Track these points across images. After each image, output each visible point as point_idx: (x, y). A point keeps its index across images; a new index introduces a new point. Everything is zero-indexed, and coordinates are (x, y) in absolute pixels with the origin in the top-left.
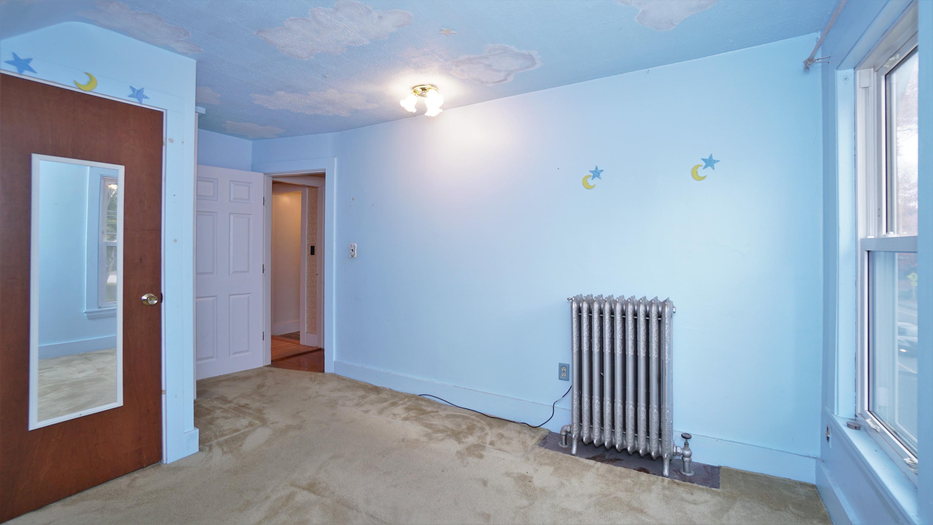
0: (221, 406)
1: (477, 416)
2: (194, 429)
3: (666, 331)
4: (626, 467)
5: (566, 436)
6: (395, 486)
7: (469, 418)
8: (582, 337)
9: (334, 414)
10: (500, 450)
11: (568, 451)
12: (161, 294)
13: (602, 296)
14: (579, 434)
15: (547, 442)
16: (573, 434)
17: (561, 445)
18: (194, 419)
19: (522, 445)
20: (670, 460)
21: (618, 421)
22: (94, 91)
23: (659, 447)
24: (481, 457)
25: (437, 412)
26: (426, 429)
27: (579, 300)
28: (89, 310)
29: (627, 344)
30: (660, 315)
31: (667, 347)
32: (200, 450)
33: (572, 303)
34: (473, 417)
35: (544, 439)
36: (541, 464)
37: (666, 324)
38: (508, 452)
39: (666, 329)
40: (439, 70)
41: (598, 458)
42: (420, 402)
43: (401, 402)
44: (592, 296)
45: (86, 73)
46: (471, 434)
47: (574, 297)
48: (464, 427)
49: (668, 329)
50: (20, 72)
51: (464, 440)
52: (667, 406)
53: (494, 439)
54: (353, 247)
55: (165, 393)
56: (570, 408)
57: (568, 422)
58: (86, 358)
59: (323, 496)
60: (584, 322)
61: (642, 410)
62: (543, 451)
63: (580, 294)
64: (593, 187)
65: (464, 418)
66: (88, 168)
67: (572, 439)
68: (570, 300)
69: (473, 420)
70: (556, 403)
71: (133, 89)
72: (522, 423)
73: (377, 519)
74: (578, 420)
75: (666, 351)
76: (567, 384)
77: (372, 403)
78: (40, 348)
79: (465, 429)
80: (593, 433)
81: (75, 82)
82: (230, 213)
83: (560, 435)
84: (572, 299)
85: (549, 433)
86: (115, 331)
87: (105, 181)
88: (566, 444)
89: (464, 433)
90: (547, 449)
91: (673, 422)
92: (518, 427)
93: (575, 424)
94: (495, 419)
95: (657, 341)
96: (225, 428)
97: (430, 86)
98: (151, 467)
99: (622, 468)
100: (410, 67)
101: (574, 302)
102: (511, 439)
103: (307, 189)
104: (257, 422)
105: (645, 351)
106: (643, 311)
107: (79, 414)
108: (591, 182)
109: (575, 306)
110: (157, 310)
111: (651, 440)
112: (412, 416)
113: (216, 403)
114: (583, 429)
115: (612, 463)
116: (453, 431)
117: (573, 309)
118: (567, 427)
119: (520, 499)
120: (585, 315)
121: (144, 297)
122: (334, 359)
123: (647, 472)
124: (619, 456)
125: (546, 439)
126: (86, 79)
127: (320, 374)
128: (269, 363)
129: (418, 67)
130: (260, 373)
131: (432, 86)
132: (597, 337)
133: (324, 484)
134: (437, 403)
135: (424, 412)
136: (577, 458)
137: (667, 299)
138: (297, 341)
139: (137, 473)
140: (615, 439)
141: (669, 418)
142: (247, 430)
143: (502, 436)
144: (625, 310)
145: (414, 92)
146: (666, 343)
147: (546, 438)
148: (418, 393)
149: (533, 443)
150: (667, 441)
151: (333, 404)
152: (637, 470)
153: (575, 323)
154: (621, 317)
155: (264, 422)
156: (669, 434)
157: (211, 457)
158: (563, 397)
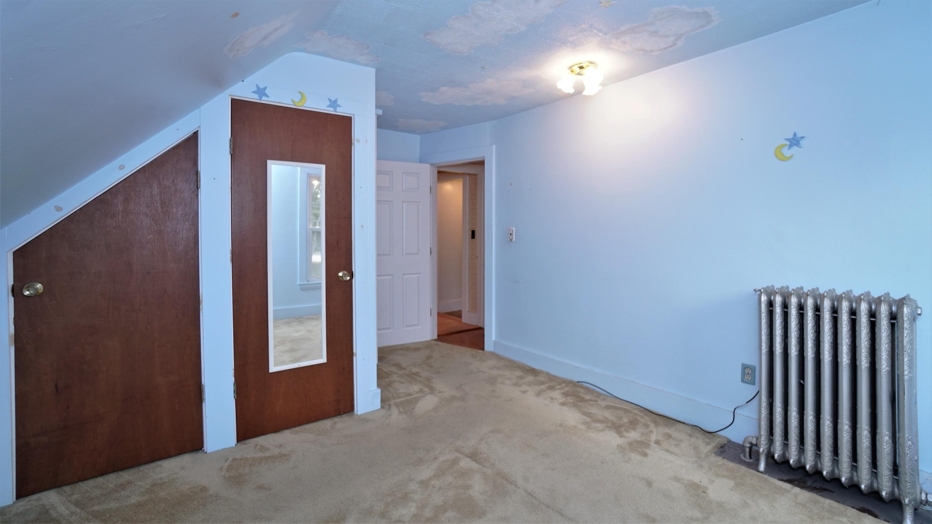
0: (397, 371)
1: (640, 411)
2: (377, 389)
3: (905, 338)
4: (839, 502)
5: (750, 448)
6: (553, 469)
7: (631, 412)
8: (774, 336)
9: (493, 391)
10: (667, 451)
11: (754, 466)
12: (352, 272)
13: (802, 288)
14: (769, 449)
15: (725, 451)
16: (760, 447)
17: (743, 458)
18: (378, 381)
19: (694, 450)
20: (915, 509)
21: (826, 443)
22: (305, 105)
23: (893, 488)
24: (645, 455)
25: (596, 401)
26: (585, 418)
27: (770, 293)
28: (301, 283)
29: (839, 350)
30: (893, 317)
31: (906, 359)
32: (382, 407)
33: (760, 296)
34: (636, 411)
35: (722, 447)
36: (718, 476)
37: (905, 329)
38: (677, 455)
39: (905, 335)
40: (598, 45)
41: (796, 483)
42: (578, 389)
43: (558, 387)
44: (788, 287)
45: (299, 92)
46: (634, 429)
47: (762, 288)
48: (626, 420)
49: (908, 336)
50: (260, 99)
51: (625, 434)
52: (907, 435)
53: (659, 438)
54: (511, 231)
55: (356, 355)
56: (756, 416)
57: (756, 434)
58: (300, 321)
59: (484, 466)
60: (777, 318)
61: (865, 434)
62: (720, 460)
63: (772, 286)
64: (792, 156)
65: (626, 411)
66: (299, 168)
67: (758, 453)
68: (757, 291)
69: (636, 415)
70: (738, 408)
71: (330, 100)
72: (694, 426)
73: (535, 498)
74: (767, 432)
75: (905, 364)
76: (751, 390)
77: (530, 384)
78: (274, 310)
79: (627, 422)
80: (788, 451)
81: (293, 101)
82: (403, 202)
83: (742, 447)
84: (760, 290)
85: (728, 442)
86: (320, 300)
87: (310, 178)
88: (751, 458)
89: (626, 427)
90: (725, 459)
91: (918, 458)
92: (688, 430)
93: (763, 436)
94: (661, 417)
95: (889, 349)
96: (401, 391)
97: (588, 64)
98: (346, 415)
99: (832, 501)
100: (567, 46)
101: (763, 294)
102: (681, 441)
103: (468, 177)
104: (426, 389)
105: (869, 360)
106: (866, 310)
107: (298, 365)
108: (787, 152)
109: (764, 298)
110: (349, 284)
111: (880, 475)
112: (570, 403)
113: (393, 369)
114: (775, 444)
115: (817, 492)
116: (613, 423)
117: (762, 303)
118: (753, 438)
119: (692, 509)
120: (778, 310)
121: (340, 274)
122: (494, 339)
123: (876, 516)
124: (827, 486)
125: (724, 448)
126: (299, 96)
127: (481, 351)
128: (436, 337)
129: (575, 45)
130: (427, 345)
131: (591, 63)
132: (796, 338)
133: (485, 456)
134: (596, 392)
135: (583, 400)
136: (766, 476)
137: (906, 296)
138: (458, 319)
139: (337, 418)
140: (821, 463)
141: (911, 452)
142: (418, 395)
143: (669, 436)
144: (837, 307)
145: (572, 71)
146: (905, 353)
147: (724, 446)
148: (576, 379)
149: (708, 450)
150: (909, 482)
151: (492, 381)
152: (857, 509)
153: (765, 318)
154: (831, 316)
155: (432, 391)
156: (912, 472)
157: (390, 415)
158: (747, 403)
